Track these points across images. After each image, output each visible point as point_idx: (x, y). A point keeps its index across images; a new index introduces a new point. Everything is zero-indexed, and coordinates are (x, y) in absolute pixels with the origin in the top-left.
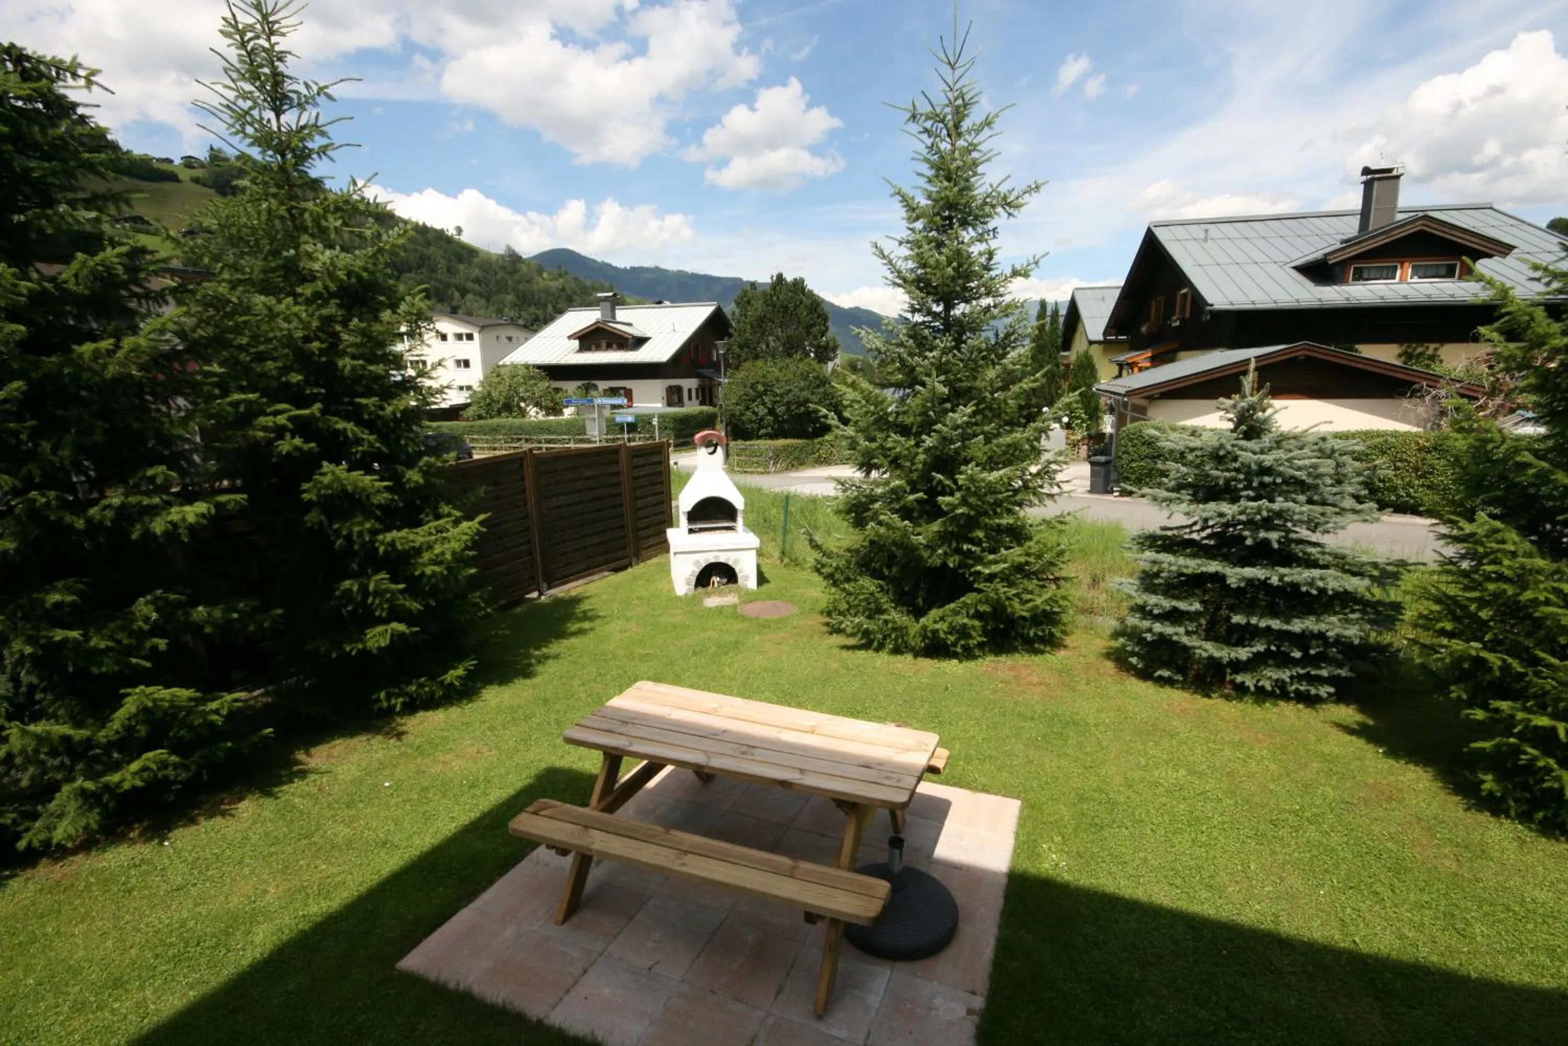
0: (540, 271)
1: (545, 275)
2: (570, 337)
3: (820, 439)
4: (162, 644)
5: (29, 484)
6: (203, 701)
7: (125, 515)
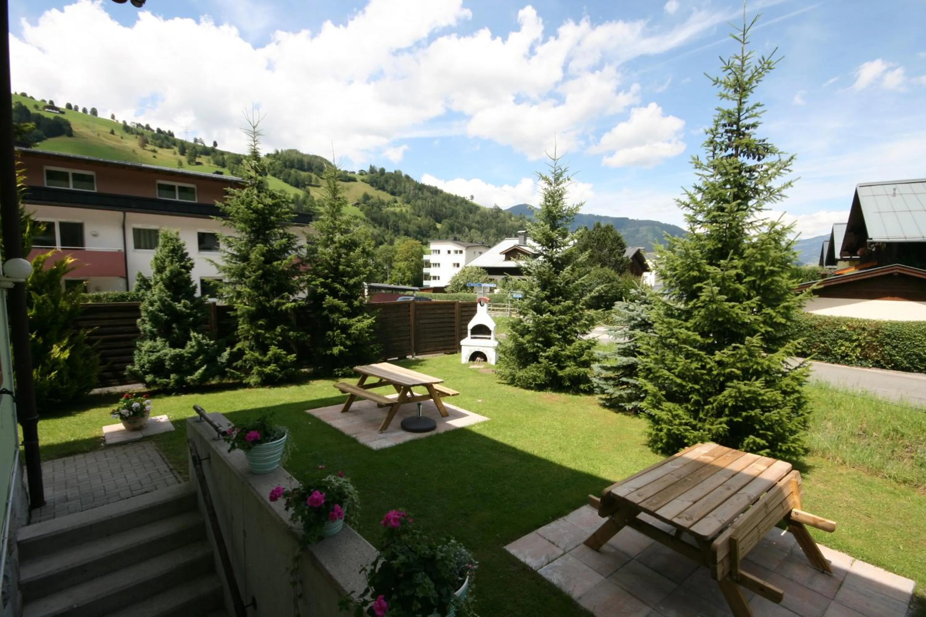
0: (510, 217)
1: (513, 219)
2: (501, 253)
3: (609, 311)
4: (280, 338)
5: (260, 295)
6: (287, 355)
7: (279, 304)
